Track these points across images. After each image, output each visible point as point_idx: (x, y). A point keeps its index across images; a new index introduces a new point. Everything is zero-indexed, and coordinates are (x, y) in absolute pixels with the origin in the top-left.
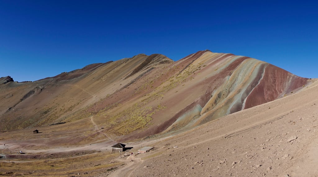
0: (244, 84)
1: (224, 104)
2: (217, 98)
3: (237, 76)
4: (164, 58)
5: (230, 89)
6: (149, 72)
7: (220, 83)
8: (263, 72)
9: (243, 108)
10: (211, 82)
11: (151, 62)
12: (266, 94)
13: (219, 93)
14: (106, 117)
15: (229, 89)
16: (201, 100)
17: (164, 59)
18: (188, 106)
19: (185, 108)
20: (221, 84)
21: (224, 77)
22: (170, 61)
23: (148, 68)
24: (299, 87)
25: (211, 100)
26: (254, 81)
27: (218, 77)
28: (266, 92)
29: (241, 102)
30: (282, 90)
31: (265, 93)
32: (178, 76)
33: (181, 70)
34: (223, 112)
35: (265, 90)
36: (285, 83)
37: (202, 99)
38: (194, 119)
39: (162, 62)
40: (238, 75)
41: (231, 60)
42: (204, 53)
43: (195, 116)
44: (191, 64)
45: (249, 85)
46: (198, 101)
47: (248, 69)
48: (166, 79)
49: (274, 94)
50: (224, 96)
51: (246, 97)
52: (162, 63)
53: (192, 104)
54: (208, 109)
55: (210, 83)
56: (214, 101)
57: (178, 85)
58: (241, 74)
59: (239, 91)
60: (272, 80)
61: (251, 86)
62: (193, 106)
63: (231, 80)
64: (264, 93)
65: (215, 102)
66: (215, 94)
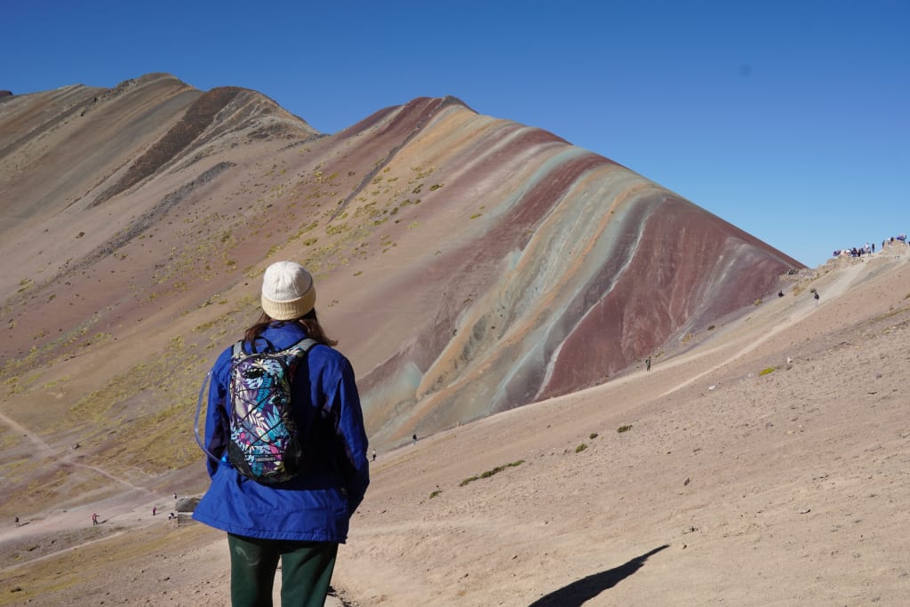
0: (563, 288)
1: (489, 365)
2: (470, 338)
3: (544, 252)
4: (267, 111)
5: (517, 307)
6: (207, 185)
7: (483, 283)
8: (636, 237)
9: (545, 380)
10: (453, 275)
11: (210, 129)
12: (629, 329)
13: (480, 322)
14: (60, 395)
15: (514, 305)
16: (419, 345)
17: (269, 117)
18: (379, 368)
19: (369, 376)
20: (488, 283)
21: (499, 255)
22: (296, 129)
23: (198, 158)
24: (745, 305)
25: (452, 347)
26: (599, 276)
27: (480, 254)
28: (631, 322)
29: (542, 359)
30: (686, 315)
31: (625, 327)
32: (335, 223)
33: (346, 197)
34: (483, 394)
35: (628, 312)
36: (702, 286)
37: (423, 341)
38: (398, 414)
39: (261, 130)
40: (549, 249)
41: (533, 170)
42: (437, 111)
43: (400, 403)
44: (382, 166)
45: (579, 295)
46: (408, 349)
47: (585, 223)
48: (287, 229)
49: (658, 329)
50: (495, 334)
51: (559, 343)
52: (260, 135)
53: (390, 360)
54: (440, 380)
55: (450, 281)
56: (461, 350)
57: (336, 270)
58: (560, 244)
59: (542, 318)
60: (660, 271)
61: (582, 299)
62: (395, 370)
63: (523, 270)
64: (622, 326)
65: (465, 355)
66: (465, 323)
